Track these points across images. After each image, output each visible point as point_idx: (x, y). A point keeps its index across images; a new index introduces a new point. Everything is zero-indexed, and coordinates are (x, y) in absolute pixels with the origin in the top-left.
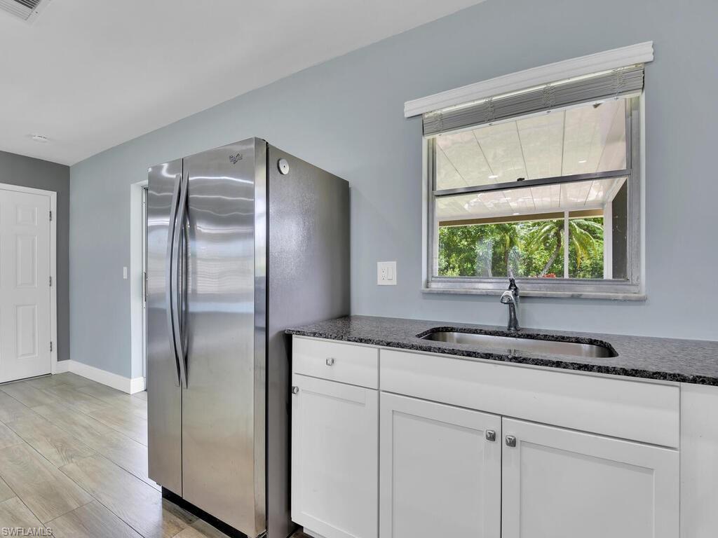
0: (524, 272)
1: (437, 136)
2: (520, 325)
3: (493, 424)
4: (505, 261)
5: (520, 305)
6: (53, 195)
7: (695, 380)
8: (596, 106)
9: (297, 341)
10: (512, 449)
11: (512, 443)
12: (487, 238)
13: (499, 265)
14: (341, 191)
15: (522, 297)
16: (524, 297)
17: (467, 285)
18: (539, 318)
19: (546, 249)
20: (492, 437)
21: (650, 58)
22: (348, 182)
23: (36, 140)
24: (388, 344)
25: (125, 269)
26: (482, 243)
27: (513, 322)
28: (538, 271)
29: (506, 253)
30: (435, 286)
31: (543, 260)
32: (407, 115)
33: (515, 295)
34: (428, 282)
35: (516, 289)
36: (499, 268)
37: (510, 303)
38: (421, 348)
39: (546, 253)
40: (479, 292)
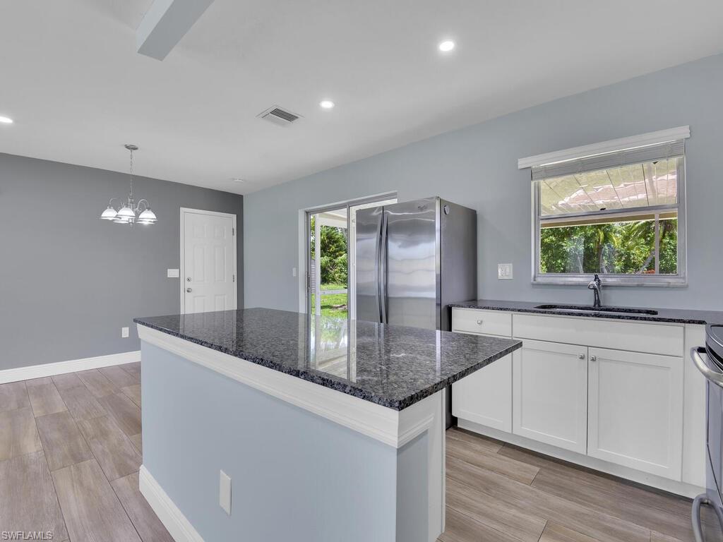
0: (622, 269)
1: (542, 181)
2: (602, 304)
3: (583, 351)
4: (598, 256)
5: (602, 291)
6: (235, 216)
7: (689, 322)
8: (655, 163)
9: (455, 311)
10: (594, 363)
11: (593, 360)
12: (576, 234)
13: (591, 261)
14: (472, 217)
15: (603, 286)
16: (605, 287)
17: (563, 279)
18: (615, 299)
19: (646, 244)
20: (582, 358)
21: (689, 136)
22: (475, 211)
23: (237, 182)
24: (519, 311)
25: (294, 269)
26: (571, 240)
27: (597, 302)
28: (637, 268)
29: (600, 248)
30: (539, 280)
31: (644, 255)
32: (520, 167)
33: (599, 285)
34: (535, 277)
35: (599, 281)
36: (592, 265)
37: (595, 289)
38: (540, 312)
39: (646, 248)
40: (573, 283)
